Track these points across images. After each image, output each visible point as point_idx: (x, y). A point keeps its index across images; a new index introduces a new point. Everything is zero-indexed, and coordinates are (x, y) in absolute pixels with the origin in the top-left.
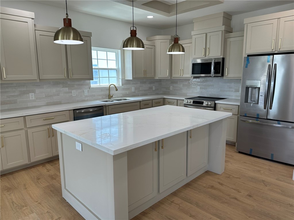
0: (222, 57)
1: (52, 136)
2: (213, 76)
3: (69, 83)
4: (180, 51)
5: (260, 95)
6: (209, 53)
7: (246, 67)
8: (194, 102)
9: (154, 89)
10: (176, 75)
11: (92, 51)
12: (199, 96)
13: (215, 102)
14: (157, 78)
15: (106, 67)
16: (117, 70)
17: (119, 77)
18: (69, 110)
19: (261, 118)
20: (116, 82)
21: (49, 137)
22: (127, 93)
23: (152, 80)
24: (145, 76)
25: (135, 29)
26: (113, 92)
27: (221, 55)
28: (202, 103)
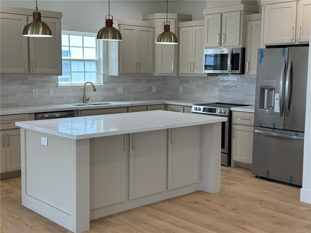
0: (241, 46)
1: (7, 145)
2: (231, 73)
3: (29, 79)
4: (171, 41)
5: (275, 99)
6: (225, 41)
7: (260, 62)
8: (204, 110)
9: (154, 90)
10: (185, 70)
11: (62, 35)
12: (217, 102)
13: (230, 109)
14: (158, 75)
15: (81, 58)
16: (96, 62)
17: (100, 72)
18: (30, 114)
19: (278, 128)
20: (95, 79)
21: (3, 146)
22: (112, 96)
23: (151, 78)
24: (138, 71)
25: (111, 18)
26: (90, 94)
27: (239, 45)
28: (214, 111)
